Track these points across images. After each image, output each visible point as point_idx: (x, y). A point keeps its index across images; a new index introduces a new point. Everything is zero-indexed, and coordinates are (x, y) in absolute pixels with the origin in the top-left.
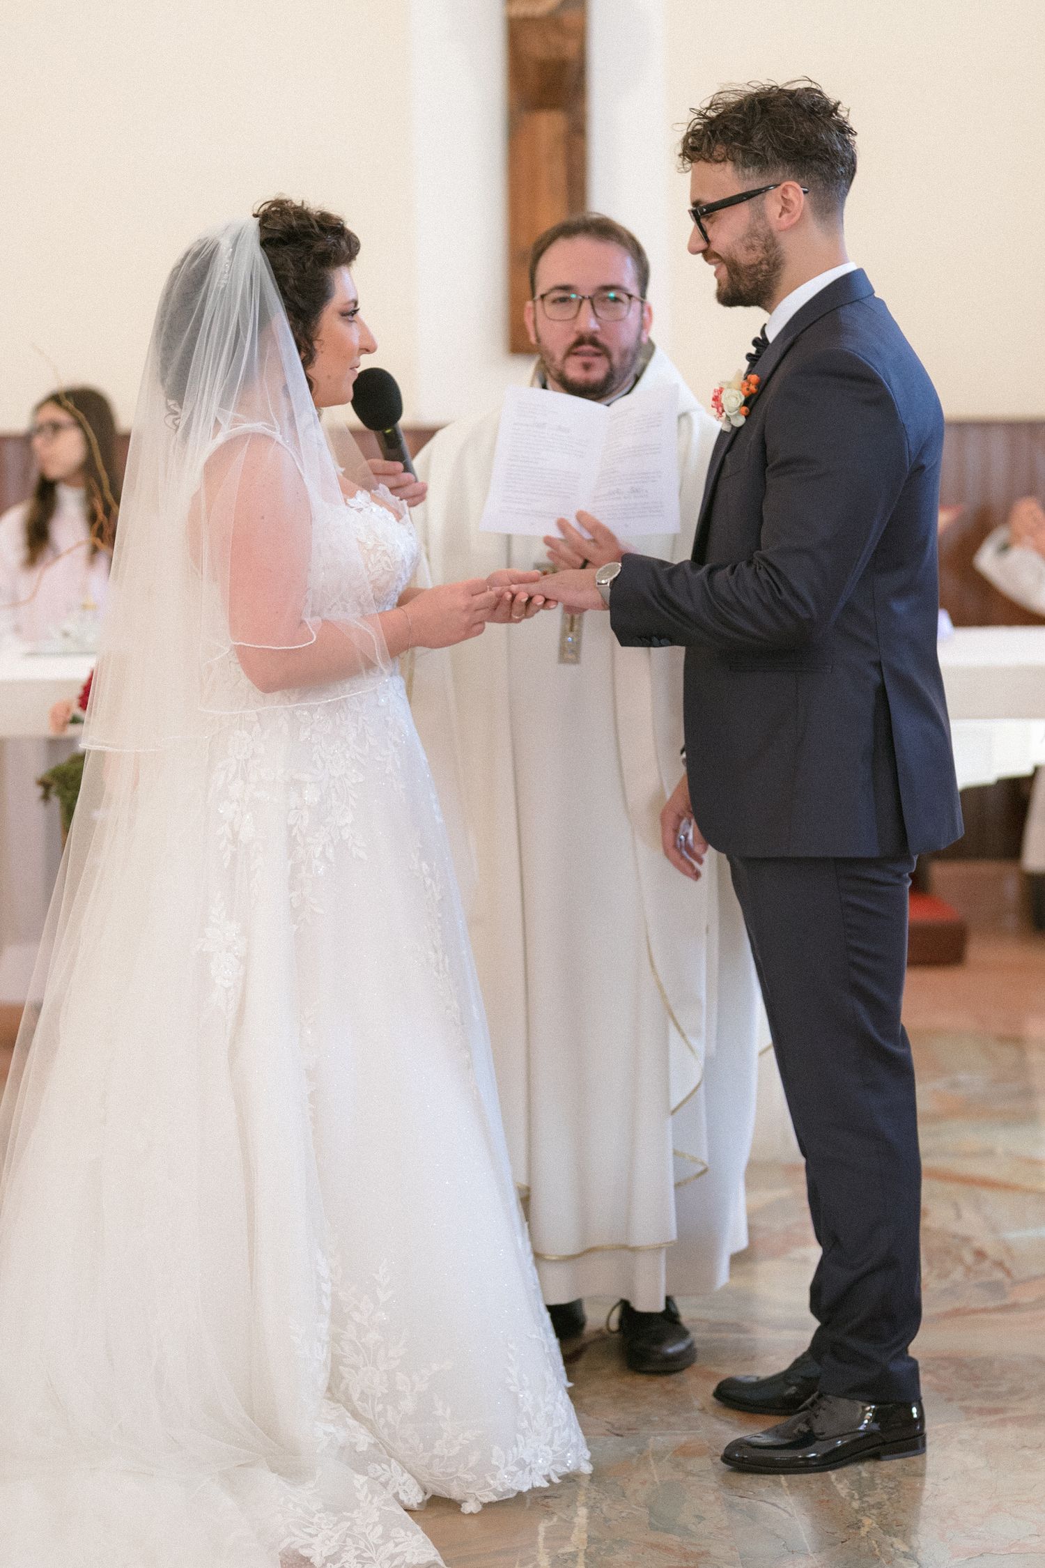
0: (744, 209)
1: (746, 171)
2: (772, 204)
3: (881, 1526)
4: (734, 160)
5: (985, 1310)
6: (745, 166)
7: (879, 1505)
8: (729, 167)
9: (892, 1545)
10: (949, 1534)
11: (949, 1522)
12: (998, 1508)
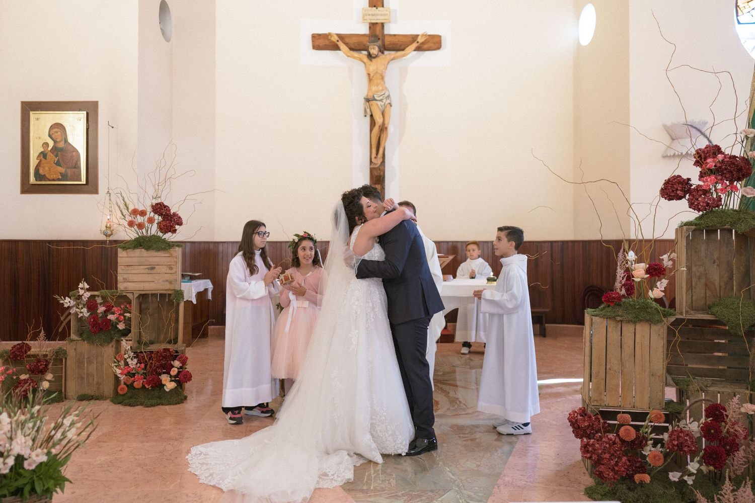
3: (443, 464)
5: (462, 415)
7: (442, 459)
9: (446, 469)
10: (458, 466)
11: (458, 464)
12: (467, 460)
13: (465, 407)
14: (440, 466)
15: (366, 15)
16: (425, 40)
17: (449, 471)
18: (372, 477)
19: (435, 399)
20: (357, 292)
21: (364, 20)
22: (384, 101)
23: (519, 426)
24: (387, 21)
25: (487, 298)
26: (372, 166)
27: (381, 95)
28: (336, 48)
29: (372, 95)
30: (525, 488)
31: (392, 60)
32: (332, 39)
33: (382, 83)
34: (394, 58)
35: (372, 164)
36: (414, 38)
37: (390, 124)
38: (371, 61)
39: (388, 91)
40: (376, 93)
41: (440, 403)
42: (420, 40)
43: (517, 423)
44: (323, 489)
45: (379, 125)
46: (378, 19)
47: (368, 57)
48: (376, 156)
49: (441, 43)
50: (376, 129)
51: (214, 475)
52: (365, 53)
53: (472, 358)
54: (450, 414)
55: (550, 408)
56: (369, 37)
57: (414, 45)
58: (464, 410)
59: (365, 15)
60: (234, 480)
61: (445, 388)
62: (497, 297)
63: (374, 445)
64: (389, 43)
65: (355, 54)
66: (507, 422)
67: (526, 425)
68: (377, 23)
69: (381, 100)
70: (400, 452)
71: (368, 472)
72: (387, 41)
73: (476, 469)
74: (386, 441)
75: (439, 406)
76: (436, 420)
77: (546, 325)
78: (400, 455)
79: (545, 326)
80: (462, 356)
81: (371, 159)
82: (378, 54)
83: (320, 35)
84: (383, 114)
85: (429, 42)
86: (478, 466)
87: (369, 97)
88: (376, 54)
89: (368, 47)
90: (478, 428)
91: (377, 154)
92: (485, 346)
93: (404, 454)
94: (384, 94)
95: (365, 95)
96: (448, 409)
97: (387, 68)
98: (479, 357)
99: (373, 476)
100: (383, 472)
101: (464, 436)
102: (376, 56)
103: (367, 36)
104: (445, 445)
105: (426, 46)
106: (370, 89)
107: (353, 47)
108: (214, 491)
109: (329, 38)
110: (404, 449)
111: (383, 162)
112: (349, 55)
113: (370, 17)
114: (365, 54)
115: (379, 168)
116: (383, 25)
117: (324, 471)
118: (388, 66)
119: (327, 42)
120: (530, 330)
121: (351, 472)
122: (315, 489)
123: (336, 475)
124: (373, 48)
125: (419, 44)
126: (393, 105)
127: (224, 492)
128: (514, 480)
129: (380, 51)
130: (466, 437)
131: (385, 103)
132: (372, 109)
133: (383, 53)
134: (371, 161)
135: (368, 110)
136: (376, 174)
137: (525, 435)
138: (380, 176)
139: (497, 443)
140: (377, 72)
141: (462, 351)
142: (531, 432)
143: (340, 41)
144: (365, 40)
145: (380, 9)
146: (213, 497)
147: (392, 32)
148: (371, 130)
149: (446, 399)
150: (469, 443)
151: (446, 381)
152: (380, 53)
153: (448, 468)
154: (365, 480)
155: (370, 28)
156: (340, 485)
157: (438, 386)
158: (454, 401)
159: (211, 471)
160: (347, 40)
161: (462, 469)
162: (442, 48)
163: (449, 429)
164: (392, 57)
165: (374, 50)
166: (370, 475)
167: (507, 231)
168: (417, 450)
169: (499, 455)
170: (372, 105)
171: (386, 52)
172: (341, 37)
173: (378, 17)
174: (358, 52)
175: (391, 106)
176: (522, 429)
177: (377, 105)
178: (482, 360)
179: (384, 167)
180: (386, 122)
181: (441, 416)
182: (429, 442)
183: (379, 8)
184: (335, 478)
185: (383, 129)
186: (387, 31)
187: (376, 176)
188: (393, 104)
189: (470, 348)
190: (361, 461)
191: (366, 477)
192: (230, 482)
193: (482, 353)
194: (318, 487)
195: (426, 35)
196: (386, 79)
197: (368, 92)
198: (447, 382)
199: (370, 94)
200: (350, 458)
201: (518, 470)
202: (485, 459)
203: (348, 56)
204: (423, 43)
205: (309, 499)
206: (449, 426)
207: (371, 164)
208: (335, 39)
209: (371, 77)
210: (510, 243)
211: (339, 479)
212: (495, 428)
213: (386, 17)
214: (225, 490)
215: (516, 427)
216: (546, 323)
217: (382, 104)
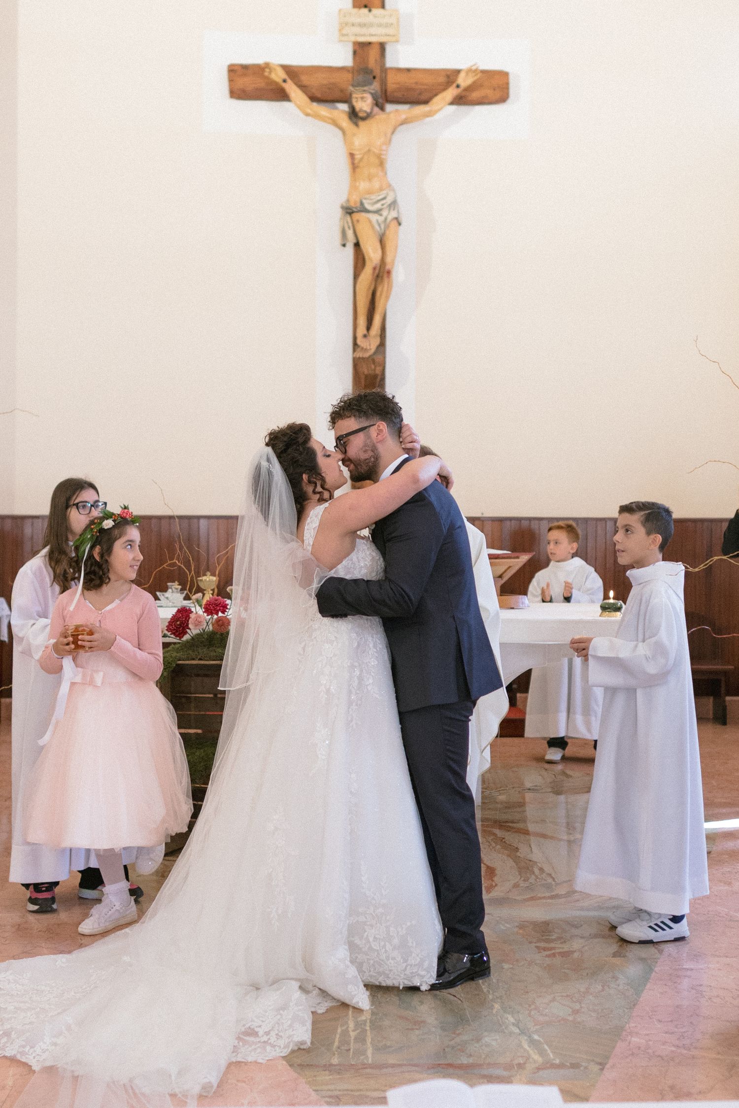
0: (361, 435)
1: (360, 419)
2: (373, 431)
3: (502, 1008)
4: (355, 416)
5: (544, 898)
6: (360, 417)
7: (501, 997)
8: (353, 419)
9: (507, 1019)
10: (533, 1013)
11: (533, 1007)
12: (554, 1000)
13: (550, 880)
14: (494, 1011)
15: (346, 24)
16: (474, 82)
17: (513, 1024)
18: (349, 1036)
19: (488, 863)
20: (327, 646)
21: (343, 35)
22: (385, 213)
23: (662, 922)
24: (394, 39)
25: (600, 654)
26: (359, 354)
27: (379, 201)
28: (281, 95)
29: (358, 200)
30: (673, 1059)
31: (402, 124)
32: (273, 76)
33: (381, 173)
34: (406, 119)
35: (359, 350)
36: (450, 77)
37: (396, 264)
38: (357, 125)
39: (394, 190)
40: (367, 196)
41: (497, 872)
42: (464, 81)
43: (660, 915)
44: (246, 1063)
45: (374, 265)
46: (373, 35)
47: (350, 118)
48: (365, 332)
49: (508, 88)
50: (367, 274)
51: (13, 1035)
52: (344, 107)
53: (569, 772)
54: (518, 898)
55: (730, 884)
56: (353, 72)
57: (451, 93)
58: (548, 887)
59: (343, 25)
60: (55, 1044)
61: (509, 837)
62: (624, 649)
63: (352, 971)
64: (395, 86)
65: (323, 110)
66: (639, 913)
67: (677, 919)
68: (370, 43)
69: (378, 212)
70: (417, 983)
71: (342, 1026)
72: (392, 82)
73: (571, 1018)
74: (388, 958)
75: (495, 879)
76: (487, 909)
77: (728, 698)
78: (415, 989)
79: (725, 701)
80: (547, 766)
81: (355, 338)
82: (371, 113)
83: (245, 67)
84: (382, 242)
85: (481, 86)
86: (576, 1012)
87: (352, 204)
88: (369, 111)
89: (351, 95)
90: (576, 927)
91: (368, 328)
92: (595, 747)
93: (424, 988)
94: (384, 198)
95: (342, 199)
96: (516, 886)
97: (390, 140)
98: (585, 768)
99: (353, 1034)
100: (376, 1026)
101: (546, 945)
102: (368, 117)
103: (348, 71)
104: (506, 966)
106: (353, 187)
107: (319, 95)
108: (12, 1071)
109: (266, 74)
110: (427, 976)
111: (382, 344)
112: (309, 111)
113: (357, 30)
114: (343, 111)
115: (371, 360)
116: (382, 47)
117: (247, 1026)
118: (396, 138)
119: (260, 83)
120: (690, 712)
121: (305, 1028)
122: (230, 1065)
123: (273, 1034)
124: (362, 98)
125: (459, 90)
126: (404, 223)
127: (34, 1072)
128: (651, 1043)
129: (377, 105)
130: (551, 949)
131: (386, 219)
132: (358, 231)
133: (382, 109)
134: (355, 344)
135: (350, 234)
136: (366, 372)
137: (677, 943)
138: (375, 376)
139: (617, 961)
140: (369, 151)
141: (548, 757)
142: (687, 933)
143: (289, 81)
144: (344, 80)
145: (377, 11)
146: (10, 1083)
147: (403, 64)
148: (356, 277)
149: (510, 863)
150: (558, 960)
151: (513, 822)
152: (376, 109)
153: (513, 1016)
154: (336, 1044)
155: (355, 53)
156: (283, 1054)
157: (495, 834)
158: (525, 867)
159: (7, 1026)
160: (305, 80)
161: (541, 1018)
162: (509, 101)
163: (516, 930)
164: (403, 117)
165: (364, 104)
166: (345, 1033)
167: (642, 513)
168: (448, 978)
169: (621, 987)
170: (358, 221)
171: (389, 107)
172: (292, 72)
173: (373, 30)
174: (327, 104)
175: (400, 224)
176: (671, 928)
177: (370, 221)
178: (590, 775)
179: (385, 357)
180: (388, 259)
181: (500, 902)
182: (472, 961)
183: (375, 11)
184: (272, 1041)
185: (382, 274)
186: (391, 61)
187: (366, 376)
188: (404, 220)
189: (564, 749)
190: (327, 1004)
191: (338, 1036)
192: (47, 1050)
193: (591, 761)
194: (234, 1060)
195: (476, 70)
196: (389, 165)
197: (350, 193)
198: (514, 825)
199: (354, 197)
200: (304, 996)
201: (660, 1021)
202: (591, 997)
203: (307, 115)
204: (469, 89)
205: (215, 1086)
206: (516, 924)
207: (354, 351)
208: (278, 76)
209: (356, 162)
210: (652, 536)
211: (281, 1043)
212: (614, 928)
213: (391, 31)
214: (36, 1068)
215: (656, 925)
216: (729, 693)
217: (381, 219)
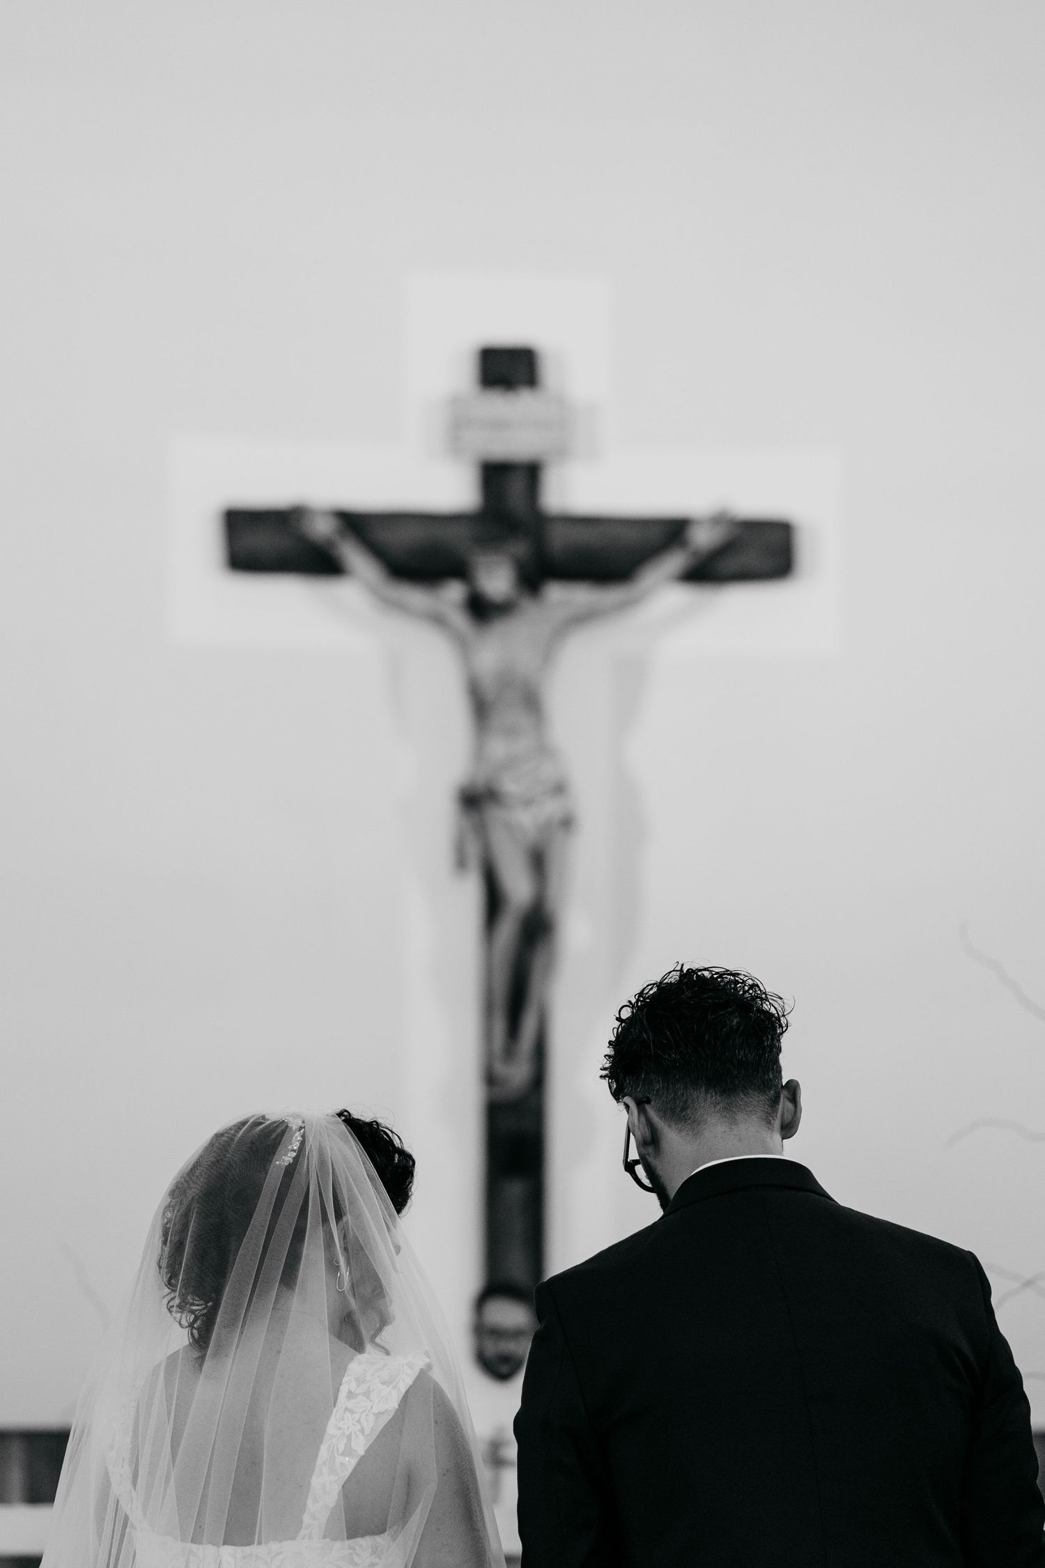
15: (466, 423)
16: (724, 542)
21: (459, 447)
22: (542, 805)
24: (555, 454)
26: (492, 1095)
28: (325, 564)
29: (488, 777)
31: (575, 623)
32: (313, 532)
33: (533, 725)
35: (495, 1082)
36: (669, 531)
37: (567, 905)
38: (483, 626)
40: (506, 770)
42: (703, 538)
45: (521, 910)
46: (517, 446)
47: (469, 610)
49: (791, 552)
50: (508, 929)
56: (480, 523)
57: (675, 562)
59: (460, 424)
64: (564, 548)
65: (416, 597)
68: (512, 463)
69: (529, 801)
81: (485, 1058)
82: (513, 600)
83: (258, 514)
84: (538, 863)
85: (742, 545)
87: (477, 788)
88: (507, 597)
89: (471, 564)
94: (541, 775)
97: (553, 656)
102: (506, 609)
103: (471, 521)
105: (731, 564)
106: (479, 752)
107: (406, 564)
109: (297, 527)
111: (539, 1074)
112: (388, 596)
114: (457, 597)
116: (533, 470)
118: (560, 652)
124: (495, 571)
125: (695, 554)
129: (524, 583)
131: (546, 817)
132: (488, 841)
133: (536, 592)
134: (489, 1070)
135: (473, 846)
140: (508, 677)
143: (345, 538)
144: (458, 536)
145: (521, 393)
152: (524, 593)
160: (385, 536)
162: (794, 574)
164: (579, 607)
165: (498, 581)
170: (488, 821)
171: (551, 589)
173: (518, 438)
177: (512, 821)
179: (544, 1099)
186: (552, 501)
195: (726, 522)
197: (471, 763)
199: (479, 771)
204: (714, 554)
208: (322, 528)
209: (484, 699)
213: (550, 438)
217: (533, 818)
